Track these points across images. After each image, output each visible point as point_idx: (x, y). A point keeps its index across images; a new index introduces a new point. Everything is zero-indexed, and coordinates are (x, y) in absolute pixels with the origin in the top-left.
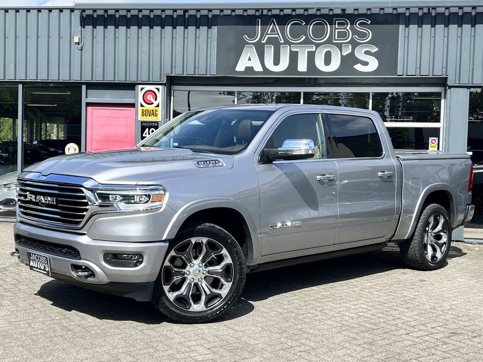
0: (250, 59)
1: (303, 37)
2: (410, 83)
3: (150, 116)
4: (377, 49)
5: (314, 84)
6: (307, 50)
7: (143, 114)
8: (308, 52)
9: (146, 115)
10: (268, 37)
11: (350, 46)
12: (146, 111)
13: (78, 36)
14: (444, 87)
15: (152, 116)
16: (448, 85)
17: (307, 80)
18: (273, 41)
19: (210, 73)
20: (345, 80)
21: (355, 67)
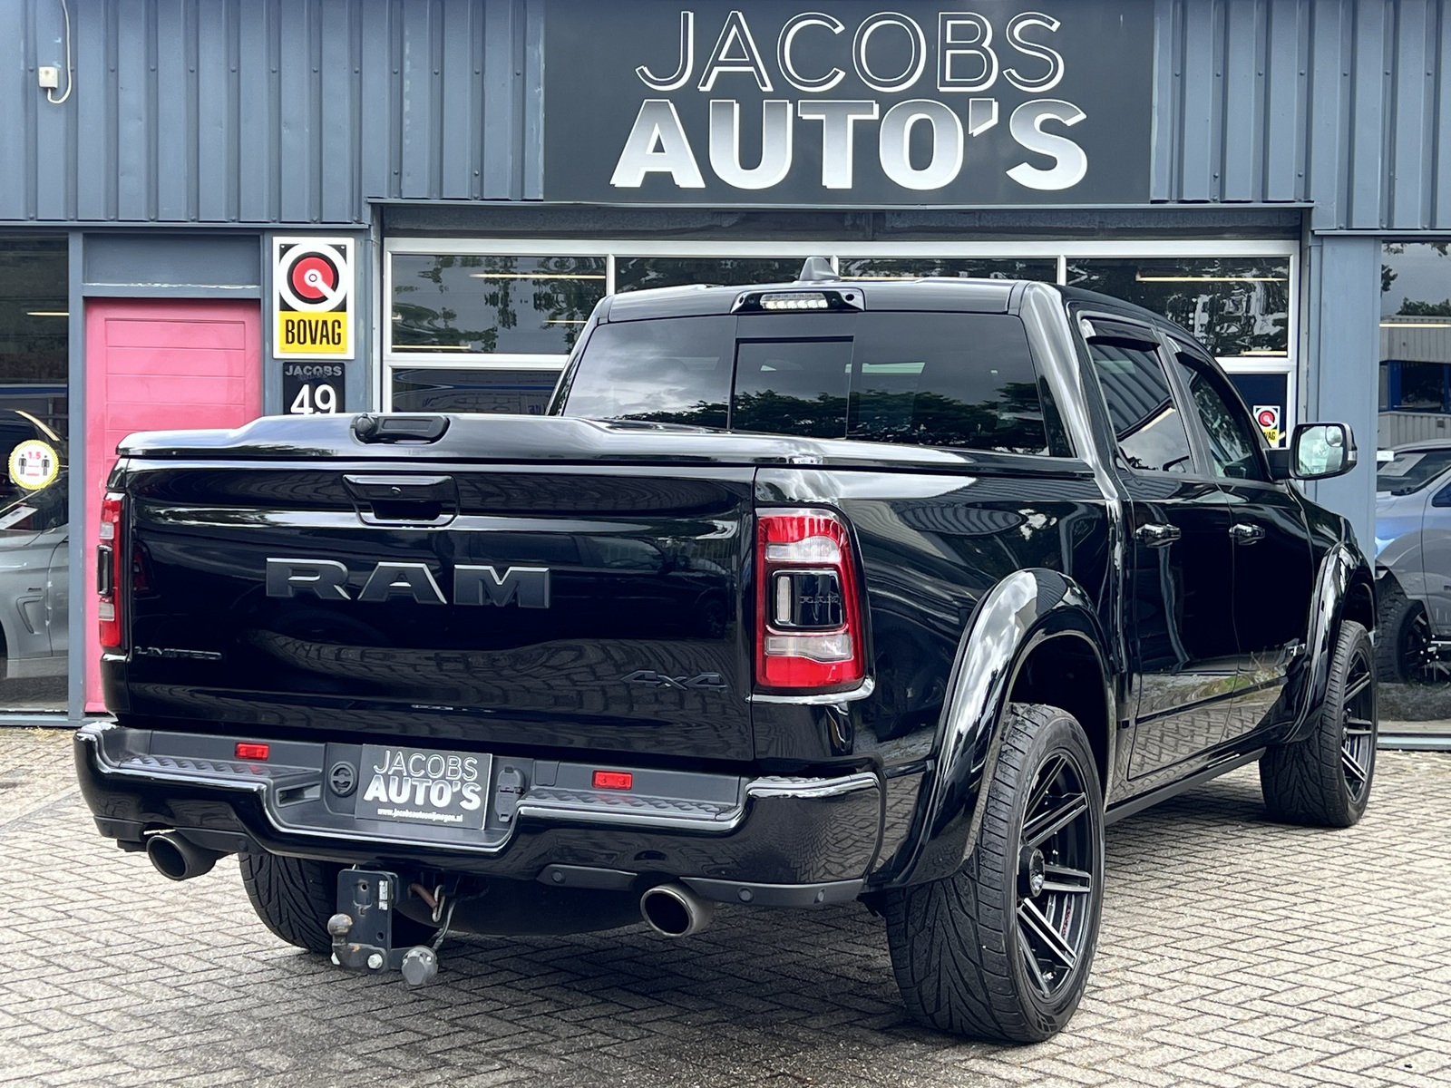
0: (659, 148)
1: (837, 73)
2: (1188, 226)
3: (313, 341)
4: (1082, 116)
5: (874, 231)
6: (851, 118)
7: (290, 334)
8: (855, 121)
9: (302, 340)
10: (720, 73)
11: (995, 105)
12: (302, 323)
13: (52, 66)
14: (1298, 242)
15: (321, 343)
16: (1313, 232)
17: (849, 217)
18: (737, 88)
19: (523, 194)
20: (978, 214)
21: (1011, 173)
